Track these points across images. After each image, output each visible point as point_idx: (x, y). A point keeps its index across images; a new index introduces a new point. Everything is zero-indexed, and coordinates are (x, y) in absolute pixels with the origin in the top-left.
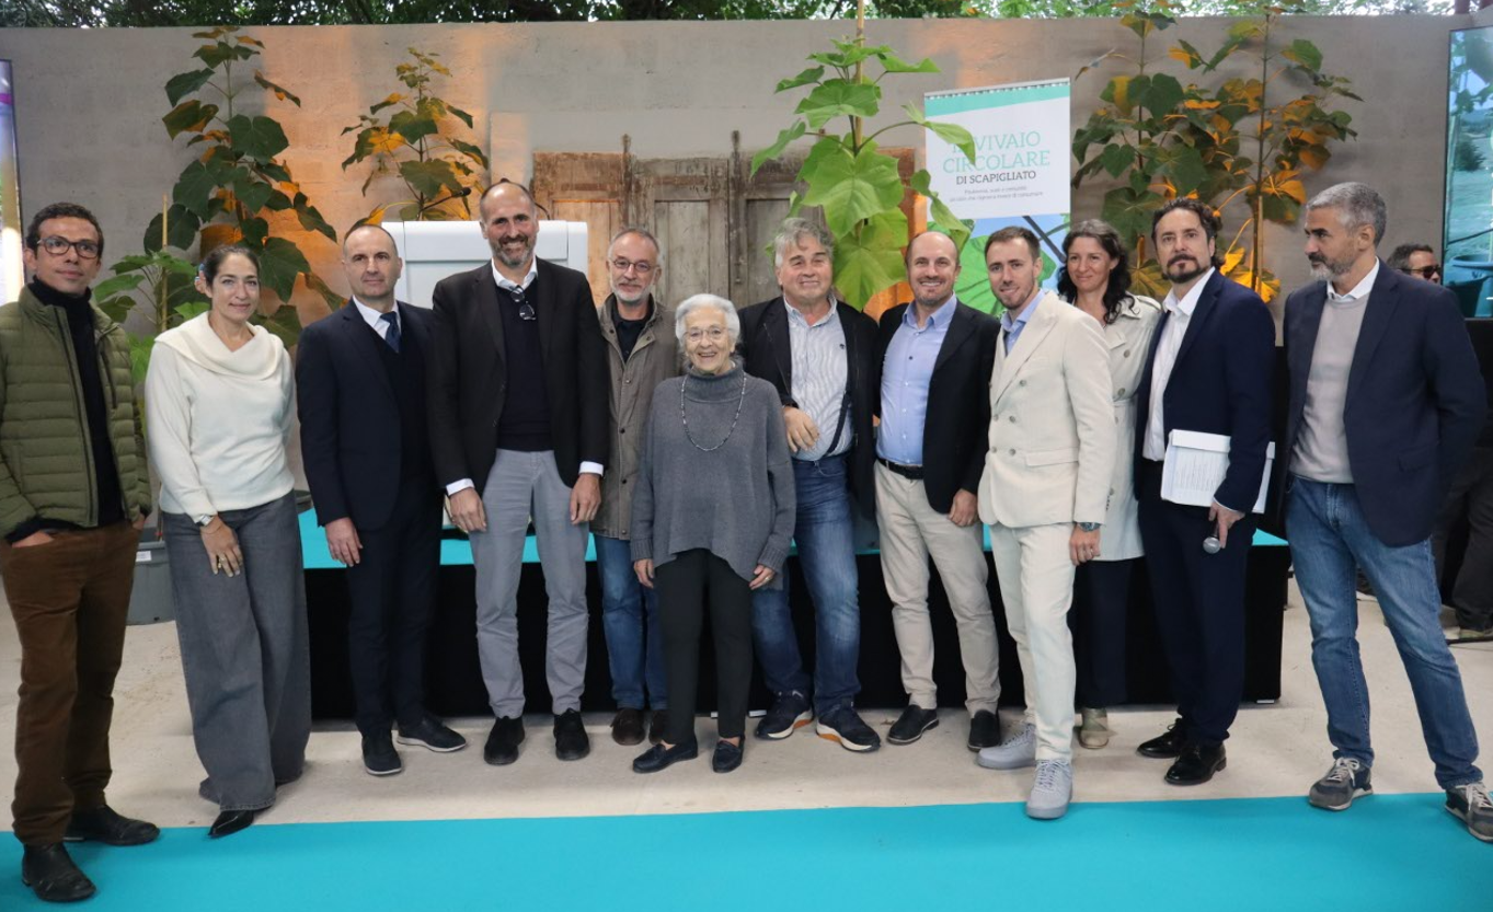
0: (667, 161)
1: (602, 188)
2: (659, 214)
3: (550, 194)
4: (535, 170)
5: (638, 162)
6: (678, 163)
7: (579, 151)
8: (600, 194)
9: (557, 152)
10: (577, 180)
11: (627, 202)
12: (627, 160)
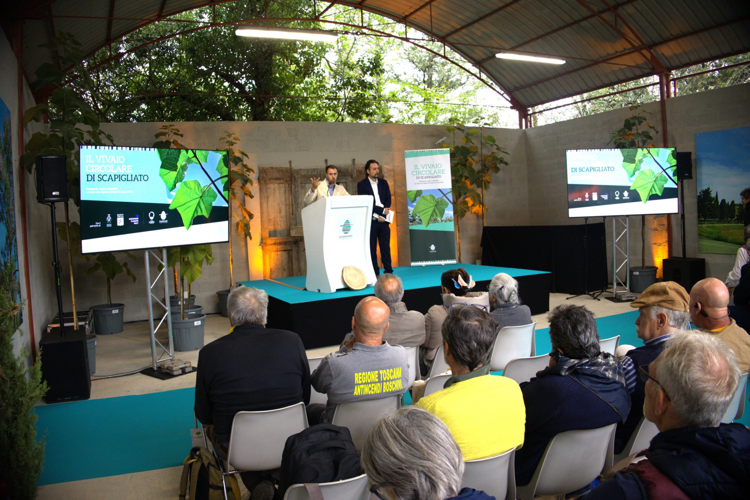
0: (304, 170)
1: (283, 179)
2: (302, 187)
3: (265, 181)
4: (259, 173)
5: (295, 170)
6: (308, 170)
7: (274, 166)
8: (282, 181)
9: (267, 166)
10: (274, 176)
11: (291, 184)
12: (291, 169)
